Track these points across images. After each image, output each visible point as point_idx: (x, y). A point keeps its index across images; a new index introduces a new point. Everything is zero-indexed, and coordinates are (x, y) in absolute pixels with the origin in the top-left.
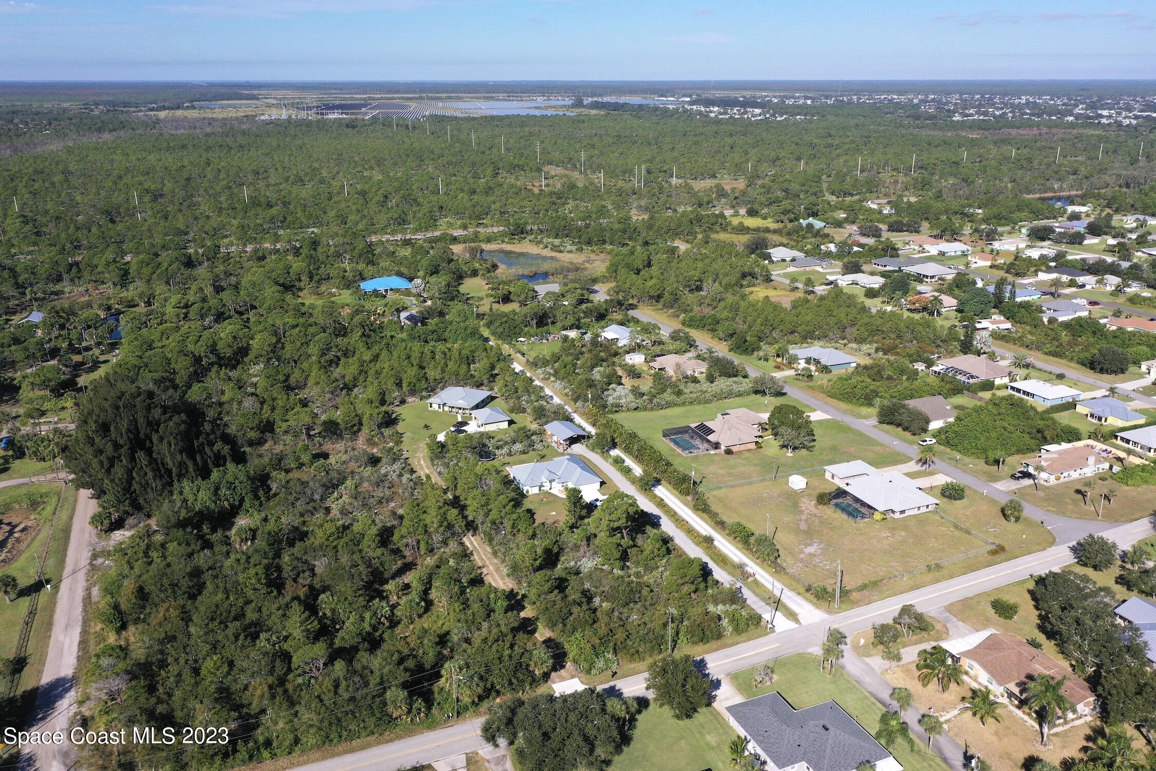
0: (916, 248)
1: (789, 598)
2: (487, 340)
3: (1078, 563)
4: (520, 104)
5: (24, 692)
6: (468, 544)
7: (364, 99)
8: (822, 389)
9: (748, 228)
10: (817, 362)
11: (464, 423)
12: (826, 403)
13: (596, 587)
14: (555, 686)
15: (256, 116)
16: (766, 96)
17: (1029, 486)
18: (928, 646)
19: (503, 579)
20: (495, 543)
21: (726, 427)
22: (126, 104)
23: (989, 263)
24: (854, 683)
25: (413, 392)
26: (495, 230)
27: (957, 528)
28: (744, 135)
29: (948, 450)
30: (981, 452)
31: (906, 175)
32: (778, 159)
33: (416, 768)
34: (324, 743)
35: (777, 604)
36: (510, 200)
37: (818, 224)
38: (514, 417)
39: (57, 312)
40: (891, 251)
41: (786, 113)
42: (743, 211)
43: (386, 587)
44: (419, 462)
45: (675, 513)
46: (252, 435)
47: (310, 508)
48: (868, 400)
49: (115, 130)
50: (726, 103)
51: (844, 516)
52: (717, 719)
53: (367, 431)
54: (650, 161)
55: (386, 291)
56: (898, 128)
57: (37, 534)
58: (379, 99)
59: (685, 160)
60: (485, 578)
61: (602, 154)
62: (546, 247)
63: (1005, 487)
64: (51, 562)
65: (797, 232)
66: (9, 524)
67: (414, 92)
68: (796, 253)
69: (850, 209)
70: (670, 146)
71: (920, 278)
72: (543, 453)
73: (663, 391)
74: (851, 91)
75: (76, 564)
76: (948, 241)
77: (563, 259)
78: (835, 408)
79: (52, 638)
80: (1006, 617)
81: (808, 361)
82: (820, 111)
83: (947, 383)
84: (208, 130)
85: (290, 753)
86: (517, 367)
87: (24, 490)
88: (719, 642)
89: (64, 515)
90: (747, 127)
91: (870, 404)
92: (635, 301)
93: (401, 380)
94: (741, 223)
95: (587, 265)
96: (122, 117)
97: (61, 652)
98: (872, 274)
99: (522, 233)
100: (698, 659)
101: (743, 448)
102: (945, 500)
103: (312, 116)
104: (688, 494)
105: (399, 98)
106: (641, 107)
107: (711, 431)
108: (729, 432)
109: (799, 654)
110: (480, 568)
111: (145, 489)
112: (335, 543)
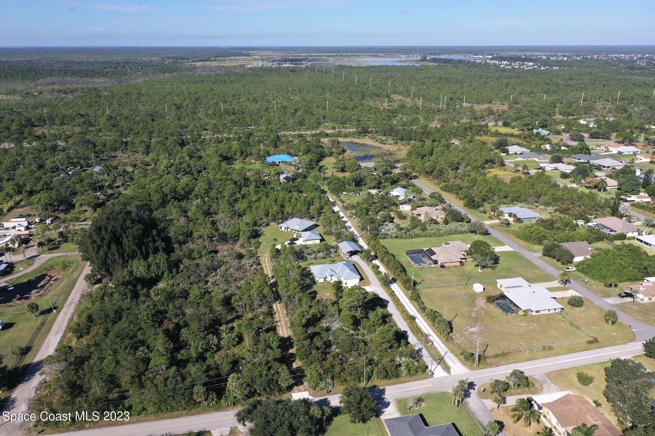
0: (604, 148)
1: (449, 357)
2: (324, 192)
3: (646, 355)
4: (391, 59)
5: (24, 365)
6: (275, 308)
7: (306, 56)
8: (514, 233)
9: (501, 134)
10: (515, 216)
11: (296, 239)
12: (513, 241)
13: (335, 339)
14: (293, 395)
15: (245, 65)
16: (539, 55)
17: (629, 302)
18: (525, 397)
19: (287, 329)
20: (289, 308)
21: (443, 251)
22: (183, 59)
23: (649, 160)
24: (471, 414)
25: (274, 220)
26: (351, 130)
27: (571, 325)
28: (518, 78)
29: (583, 275)
30: (602, 278)
31: (613, 104)
32: (532, 92)
33: (202, 432)
34: (158, 411)
35: (440, 360)
36: (364, 114)
37: (544, 132)
38: (325, 237)
39: (107, 167)
40: (586, 150)
41: (548, 65)
42: (500, 123)
43: (221, 328)
44: (265, 259)
45: (399, 300)
46: (181, 238)
47: (196, 280)
48: (539, 241)
49: (172, 72)
50: (512, 59)
51: (501, 311)
52: (380, 426)
53: (242, 240)
54: (454, 93)
55: (279, 162)
56: (617, 75)
57: (61, 283)
58: (313, 56)
59: (475, 93)
60: (278, 328)
61: (428, 88)
62: (377, 141)
63: (613, 301)
64: (61, 298)
65: (530, 137)
66: (50, 276)
67: (335, 52)
68: (524, 150)
69: (567, 124)
70: (469, 84)
71: (599, 168)
72: (334, 259)
73: (415, 227)
74: (595, 52)
75: (73, 300)
76: (626, 145)
77: (385, 148)
78: (518, 244)
79: (47, 338)
80: (584, 385)
81: (510, 215)
82: (570, 64)
83: (594, 233)
84: (218, 72)
85: (139, 415)
86: (336, 209)
87: (62, 259)
88: (397, 380)
89: (76, 274)
90: (519, 74)
91: (540, 243)
92: (417, 174)
93: (268, 213)
94: (497, 130)
95: (397, 152)
96: (178, 65)
97: (48, 346)
98: (569, 164)
99: (366, 132)
100: (381, 388)
101: (451, 264)
102: (570, 306)
103: (275, 65)
104: (409, 290)
105: (324, 56)
106: (460, 61)
107: (434, 253)
108: (444, 254)
109: (444, 392)
110: (277, 322)
111: (114, 263)
112: (199, 301)
